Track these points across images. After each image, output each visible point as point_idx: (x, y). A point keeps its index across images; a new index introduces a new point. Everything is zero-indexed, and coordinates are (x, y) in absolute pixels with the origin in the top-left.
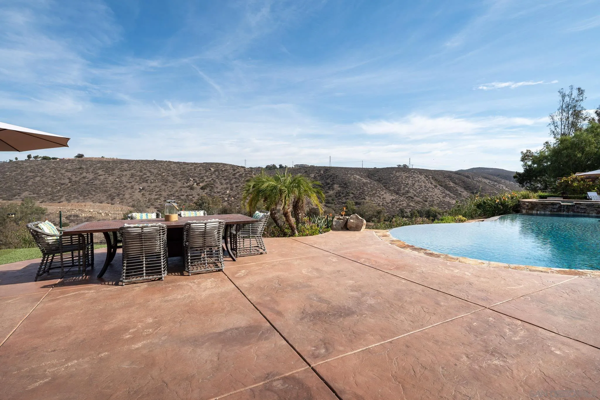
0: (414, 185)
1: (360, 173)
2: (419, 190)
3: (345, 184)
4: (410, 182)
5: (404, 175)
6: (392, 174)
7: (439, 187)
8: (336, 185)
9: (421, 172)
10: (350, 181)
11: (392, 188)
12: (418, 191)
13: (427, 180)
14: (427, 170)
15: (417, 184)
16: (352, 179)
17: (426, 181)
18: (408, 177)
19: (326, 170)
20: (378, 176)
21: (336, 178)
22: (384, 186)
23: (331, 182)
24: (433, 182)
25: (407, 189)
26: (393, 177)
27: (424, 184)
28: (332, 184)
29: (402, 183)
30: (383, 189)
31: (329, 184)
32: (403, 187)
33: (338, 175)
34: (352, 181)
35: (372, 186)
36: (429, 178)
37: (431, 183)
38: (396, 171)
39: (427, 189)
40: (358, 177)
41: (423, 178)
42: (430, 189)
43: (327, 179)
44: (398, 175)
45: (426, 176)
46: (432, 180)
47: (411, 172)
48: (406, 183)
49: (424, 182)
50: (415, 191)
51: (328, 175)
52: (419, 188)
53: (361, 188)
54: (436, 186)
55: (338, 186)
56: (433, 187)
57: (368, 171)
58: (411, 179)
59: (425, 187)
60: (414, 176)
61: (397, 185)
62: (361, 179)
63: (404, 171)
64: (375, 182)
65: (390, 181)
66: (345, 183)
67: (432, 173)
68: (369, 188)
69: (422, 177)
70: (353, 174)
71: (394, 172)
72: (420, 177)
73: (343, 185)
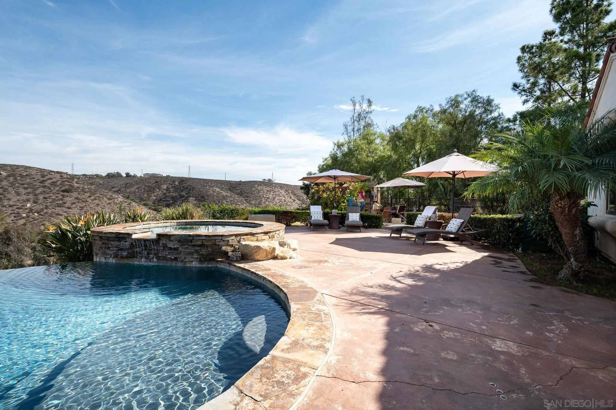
0: (274, 199)
1: (221, 185)
2: (279, 203)
3: (203, 197)
4: (271, 196)
5: (266, 189)
6: (254, 187)
7: (297, 201)
8: (191, 198)
9: (282, 186)
10: (208, 193)
11: (253, 202)
12: (278, 205)
13: (287, 194)
14: (287, 185)
15: (277, 198)
16: (211, 192)
17: (286, 196)
18: (270, 191)
19: (182, 181)
20: (239, 189)
21: (193, 190)
22: (246, 200)
23: (186, 194)
24: (292, 197)
25: (267, 203)
26: (254, 191)
27: (283, 198)
28: (187, 197)
29: (263, 197)
30: (244, 203)
31: (183, 197)
32: (264, 201)
33: (194, 187)
34: (210, 194)
35: (232, 199)
36: (289, 193)
37: (291, 198)
38: (258, 185)
39: (286, 203)
40: (217, 189)
41: (283, 193)
42: (289, 203)
43: (182, 191)
44: (259, 189)
45: (286, 191)
46: (291, 195)
47: (273, 186)
48: (267, 197)
49: (284, 197)
50: (275, 205)
51: (183, 187)
52: (279, 202)
53: (219, 202)
54: (294, 200)
55: (194, 199)
56: (292, 201)
57: (231, 184)
58: (272, 194)
59: (285, 201)
60: (275, 190)
61: (258, 199)
62: (221, 191)
63: (265, 185)
64: (236, 196)
65: (252, 194)
66: (202, 195)
67: (292, 188)
68: (228, 202)
69: (283, 191)
70: (212, 187)
71: (256, 186)
72: (281, 191)
73: (200, 198)
